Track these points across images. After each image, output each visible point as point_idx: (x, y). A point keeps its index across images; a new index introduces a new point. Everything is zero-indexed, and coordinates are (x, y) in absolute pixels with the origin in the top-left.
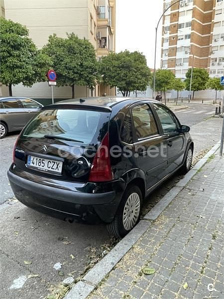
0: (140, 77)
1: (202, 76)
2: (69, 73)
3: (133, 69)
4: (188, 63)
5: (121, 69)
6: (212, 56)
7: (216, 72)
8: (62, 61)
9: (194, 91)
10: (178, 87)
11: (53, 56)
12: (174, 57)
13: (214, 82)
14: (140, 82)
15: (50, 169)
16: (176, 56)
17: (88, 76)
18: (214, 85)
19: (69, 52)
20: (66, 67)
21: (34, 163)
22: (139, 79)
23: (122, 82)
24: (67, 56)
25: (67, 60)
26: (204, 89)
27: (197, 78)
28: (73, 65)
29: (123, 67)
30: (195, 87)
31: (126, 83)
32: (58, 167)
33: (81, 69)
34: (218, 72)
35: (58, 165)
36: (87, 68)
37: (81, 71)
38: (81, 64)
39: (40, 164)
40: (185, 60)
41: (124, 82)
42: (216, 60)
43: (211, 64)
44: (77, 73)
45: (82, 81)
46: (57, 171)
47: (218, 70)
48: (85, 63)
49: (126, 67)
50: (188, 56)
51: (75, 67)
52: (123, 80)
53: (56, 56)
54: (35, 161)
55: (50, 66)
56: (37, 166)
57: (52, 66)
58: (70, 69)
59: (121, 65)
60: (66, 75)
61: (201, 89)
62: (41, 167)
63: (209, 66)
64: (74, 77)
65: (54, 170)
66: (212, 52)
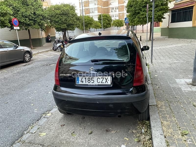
0: (75, 20)
1: (108, 19)
2: (25, 20)
3: (71, 15)
4: (97, 11)
5: (62, 15)
6: (111, 6)
7: (114, 16)
8: (18, 11)
9: (104, 28)
10: (96, 26)
11: (11, 8)
12: (88, 7)
13: (116, 22)
14: (76, 24)
15: (100, 83)
16: (89, 6)
17: (40, 22)
18: (116, 24)
19: (23, 4)
20: (23, 16)
21: (83, 82)
22: (75, 22)
23: (64, 25)
24: (22, 7)
25: (23, 10)
26: (110, 27)
27: (105, 20)
28: (28, 13)
29: (63, 14)
30: (104, 26)
31: (67, 26)
32: (107, 80)
33: (35, 17)
34: (116, 16)
35: (106, 80)
36: (39, 16)
37: (35, 18)
38: (35, 13)
39: (89, 81)
40: (95, 9)
41: (65, 25)
42: (113, 9)
43: (111, 11)
44: (32, 20)
45: (37, 26)
46: (106, 83)
47: (115, 15)
48: (37, 12)
49: (66, 15)
50: (97, 6)
51: (30, 15)
52: (64, 23)
53: (13, 8)
54: (84, 80)
55: (11, 15)
56: (87, 83)
57: (13, 15)
58: (26, 17)
59: (61, 13)
60: (23, 21)
61: (108, 27)
62: (91, 83)
63: (110, 13)
64: (30, 23)
65: (104, 84)
66: (110, 4)
